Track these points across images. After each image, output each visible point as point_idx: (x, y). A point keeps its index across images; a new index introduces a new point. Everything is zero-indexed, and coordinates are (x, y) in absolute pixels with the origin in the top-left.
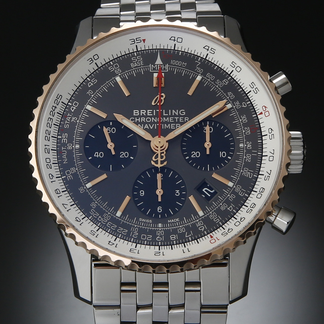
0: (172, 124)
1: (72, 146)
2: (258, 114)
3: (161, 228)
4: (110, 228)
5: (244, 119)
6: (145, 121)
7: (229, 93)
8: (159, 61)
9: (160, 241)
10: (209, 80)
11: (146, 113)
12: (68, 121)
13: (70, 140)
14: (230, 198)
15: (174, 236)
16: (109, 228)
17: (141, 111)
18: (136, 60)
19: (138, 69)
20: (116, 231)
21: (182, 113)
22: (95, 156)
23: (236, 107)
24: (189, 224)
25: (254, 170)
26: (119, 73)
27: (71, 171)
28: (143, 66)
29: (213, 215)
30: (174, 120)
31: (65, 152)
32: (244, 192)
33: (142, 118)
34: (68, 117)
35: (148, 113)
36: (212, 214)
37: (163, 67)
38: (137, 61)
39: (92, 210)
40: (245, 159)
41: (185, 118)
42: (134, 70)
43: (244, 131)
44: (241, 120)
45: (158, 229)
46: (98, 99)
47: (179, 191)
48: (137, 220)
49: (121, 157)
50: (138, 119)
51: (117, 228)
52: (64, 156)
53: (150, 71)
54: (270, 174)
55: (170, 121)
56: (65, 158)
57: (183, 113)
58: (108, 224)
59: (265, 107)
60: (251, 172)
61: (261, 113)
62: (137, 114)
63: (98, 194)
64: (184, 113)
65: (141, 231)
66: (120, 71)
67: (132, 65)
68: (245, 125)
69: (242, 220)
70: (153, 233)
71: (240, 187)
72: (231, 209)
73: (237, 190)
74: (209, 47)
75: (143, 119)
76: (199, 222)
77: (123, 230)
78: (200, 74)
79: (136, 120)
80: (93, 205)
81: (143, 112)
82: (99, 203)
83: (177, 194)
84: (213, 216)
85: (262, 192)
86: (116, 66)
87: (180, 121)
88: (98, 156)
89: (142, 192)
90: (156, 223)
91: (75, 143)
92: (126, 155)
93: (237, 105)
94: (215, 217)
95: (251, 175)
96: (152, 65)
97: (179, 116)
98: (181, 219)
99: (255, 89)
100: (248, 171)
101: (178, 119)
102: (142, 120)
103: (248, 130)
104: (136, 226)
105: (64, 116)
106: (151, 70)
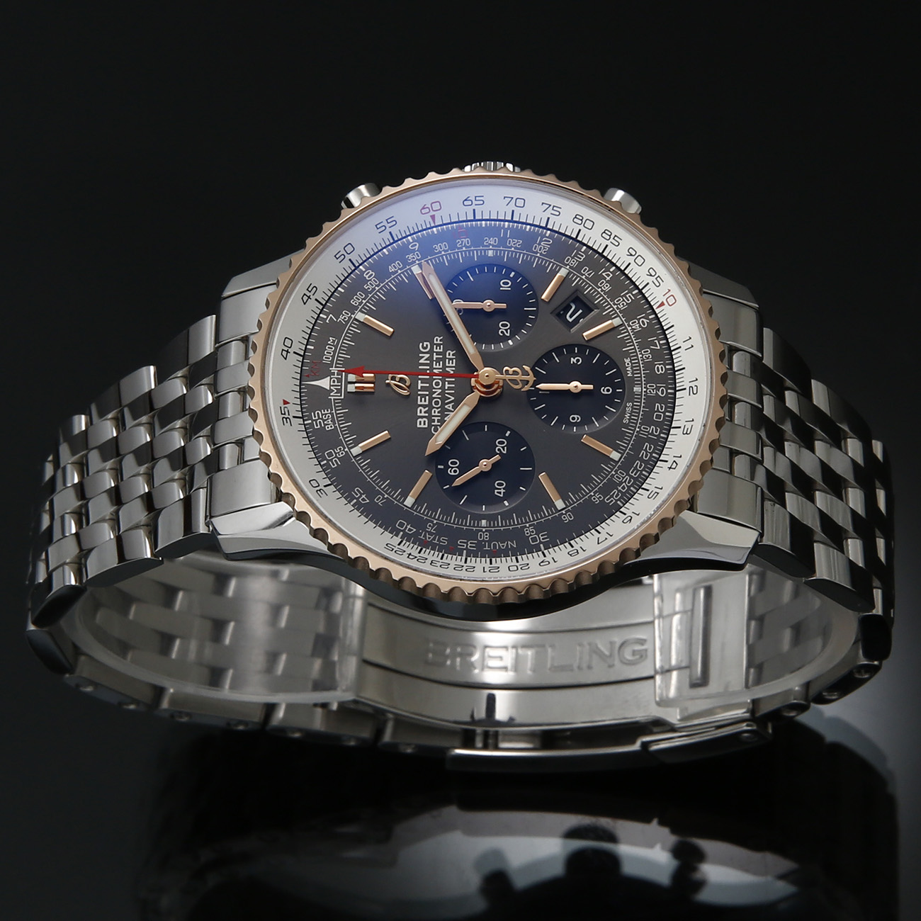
0: (447, 365)
1: (484, 532)
2: (433, 225)
3: (642, 387)
4: (641, 471)
5: (440, 247)
6: (439, 409)
7: (391, 269)
8: (325, 383)
9: (667, 391)
10: (364, 301)
11: (424, 406)
12: (434, 539)
13: (472, 535)
14: (589, 275)
15: (658, 367)
16: (641, 474)
17: (419, 414)
18: (320, 422)
19: (337, 418)
20: (646, 462)
21: (426, 348)
22: (502, 496)
23: (417, 259)
24: (635, 342)
25: (537, 234)
26: (344, 450)
27: (531, 535)
28: (332, 410)
29: (619, 304)
30: (438, 360)
31: (495, 545)
32: (577, 253)
33: (433, 414)
34: (426, 539)
35: (423, 403)
36: (617, 305)
37: (336, 376)
38: (322, 419)
39: (607, 500)
40: (516, 248)
41: (435, 342)
42: (339, 425)
43: (464, 249)
44: (443, 253)
45: (643, 393)
46: (394, 487)
47: (572, 359)
48: (626, 426)
49: (505, 452)
50: (434, 421)
51: (641, 460)
52: (503, 546)
53: (343, 397)
54: (550, 205)
55: (441, 367)
56: (505, 544)
57: (427, 345)
58: (633, 475)
59: (423, 208)
60: (541, 241)
61: (433, 217)
62: (425, 422)
63: (577, 490)
64: (425, 343)
65: (647, 420)
66: (340, 449)
67: (328, 428)
68: (452, 247)
69: (634, 253)
70: (651, 401)
71: (569, 259)
72: (608, 275)
73: (574, 263)
74: (305, 294)
75: (435, 412)
76: (631, 326)
77: (646, 450)
78: (353, 316)
79: (436, 423)
80: (597, 498)
81: (421, 412)
82: (593, 489)
83: (578, 361)
84: (622, 303)
85: (582, 220)
86: (330, 455)
87: (441, 350)
88: (502, 491)
89: (573, 419)
90: (632, 397)
91: (478, 526)
92: (501, 443)
93: (414, 258)
94: (624, 300)
95: (545, 241)
96: (332, 394)
97: (431, 352)
98: (627, 354)
99: (388, 223)
100: (539, 244)
101: (438, 353)
102: (436, 414)
103: (462, 241)
104: (638, 429)
105: (424, 544)
106: (341, 396)
